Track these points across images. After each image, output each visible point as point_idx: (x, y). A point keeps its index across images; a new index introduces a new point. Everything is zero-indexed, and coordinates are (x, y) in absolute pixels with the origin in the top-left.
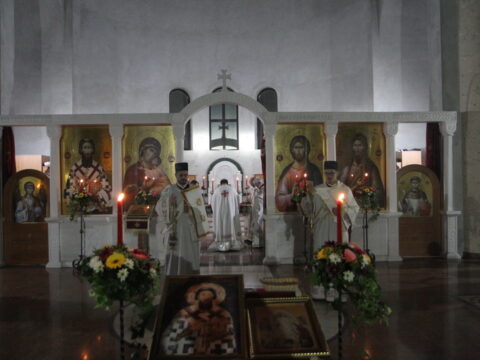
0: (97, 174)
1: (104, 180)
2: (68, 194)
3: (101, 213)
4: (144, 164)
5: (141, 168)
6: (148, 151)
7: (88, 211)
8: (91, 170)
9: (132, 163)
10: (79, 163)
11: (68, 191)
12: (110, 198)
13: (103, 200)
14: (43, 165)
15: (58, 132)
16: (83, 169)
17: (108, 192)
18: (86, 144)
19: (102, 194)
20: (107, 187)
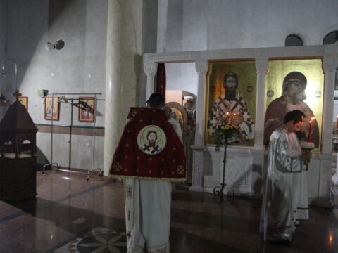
0: (239, 107)
1: (246, 113)
2: (211, 125)
3: (241, 144)
4: (288, 98)
5: (284, 103)
6: (293, 85)
7: (229, 142)
8: (234, 103)
9: (274, 98)
10: (223, 97)
11: (211, 122)
12: (251, 131)
13: (244, 132)
14: (183, 99)
15: (205, 67)
16: (226, 102)
17: (249, 125)
18: (230, 79)
19: (243, 126)
20: (249, 120)
